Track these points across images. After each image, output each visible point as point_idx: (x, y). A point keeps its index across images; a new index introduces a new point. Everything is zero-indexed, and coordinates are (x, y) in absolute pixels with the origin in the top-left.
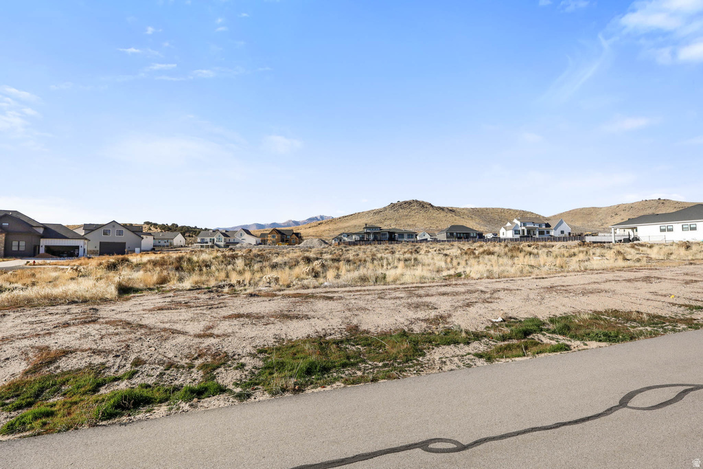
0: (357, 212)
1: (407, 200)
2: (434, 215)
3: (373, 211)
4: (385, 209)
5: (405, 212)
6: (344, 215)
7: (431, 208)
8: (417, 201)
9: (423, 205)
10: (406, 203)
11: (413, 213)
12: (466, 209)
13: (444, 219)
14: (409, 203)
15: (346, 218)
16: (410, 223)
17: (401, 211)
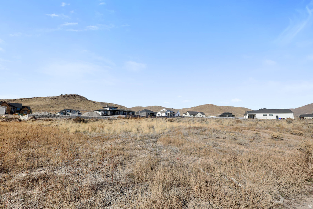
0: (36, 97)
1: (73, 94)
2: (89, 103)
3: (48, 97)
4: (58, 97)
5: (73, 100)
6: (25, 98)
7: (86, 100)
8: (78, 95)
9: (82, 98)
10: (72, 95)
11: (77, 101)
12: (99, 102)
13: (94, 106)
14: (75, 96)
15: (28, 100)
16: (77, 107)
17: (70, 99)
